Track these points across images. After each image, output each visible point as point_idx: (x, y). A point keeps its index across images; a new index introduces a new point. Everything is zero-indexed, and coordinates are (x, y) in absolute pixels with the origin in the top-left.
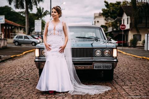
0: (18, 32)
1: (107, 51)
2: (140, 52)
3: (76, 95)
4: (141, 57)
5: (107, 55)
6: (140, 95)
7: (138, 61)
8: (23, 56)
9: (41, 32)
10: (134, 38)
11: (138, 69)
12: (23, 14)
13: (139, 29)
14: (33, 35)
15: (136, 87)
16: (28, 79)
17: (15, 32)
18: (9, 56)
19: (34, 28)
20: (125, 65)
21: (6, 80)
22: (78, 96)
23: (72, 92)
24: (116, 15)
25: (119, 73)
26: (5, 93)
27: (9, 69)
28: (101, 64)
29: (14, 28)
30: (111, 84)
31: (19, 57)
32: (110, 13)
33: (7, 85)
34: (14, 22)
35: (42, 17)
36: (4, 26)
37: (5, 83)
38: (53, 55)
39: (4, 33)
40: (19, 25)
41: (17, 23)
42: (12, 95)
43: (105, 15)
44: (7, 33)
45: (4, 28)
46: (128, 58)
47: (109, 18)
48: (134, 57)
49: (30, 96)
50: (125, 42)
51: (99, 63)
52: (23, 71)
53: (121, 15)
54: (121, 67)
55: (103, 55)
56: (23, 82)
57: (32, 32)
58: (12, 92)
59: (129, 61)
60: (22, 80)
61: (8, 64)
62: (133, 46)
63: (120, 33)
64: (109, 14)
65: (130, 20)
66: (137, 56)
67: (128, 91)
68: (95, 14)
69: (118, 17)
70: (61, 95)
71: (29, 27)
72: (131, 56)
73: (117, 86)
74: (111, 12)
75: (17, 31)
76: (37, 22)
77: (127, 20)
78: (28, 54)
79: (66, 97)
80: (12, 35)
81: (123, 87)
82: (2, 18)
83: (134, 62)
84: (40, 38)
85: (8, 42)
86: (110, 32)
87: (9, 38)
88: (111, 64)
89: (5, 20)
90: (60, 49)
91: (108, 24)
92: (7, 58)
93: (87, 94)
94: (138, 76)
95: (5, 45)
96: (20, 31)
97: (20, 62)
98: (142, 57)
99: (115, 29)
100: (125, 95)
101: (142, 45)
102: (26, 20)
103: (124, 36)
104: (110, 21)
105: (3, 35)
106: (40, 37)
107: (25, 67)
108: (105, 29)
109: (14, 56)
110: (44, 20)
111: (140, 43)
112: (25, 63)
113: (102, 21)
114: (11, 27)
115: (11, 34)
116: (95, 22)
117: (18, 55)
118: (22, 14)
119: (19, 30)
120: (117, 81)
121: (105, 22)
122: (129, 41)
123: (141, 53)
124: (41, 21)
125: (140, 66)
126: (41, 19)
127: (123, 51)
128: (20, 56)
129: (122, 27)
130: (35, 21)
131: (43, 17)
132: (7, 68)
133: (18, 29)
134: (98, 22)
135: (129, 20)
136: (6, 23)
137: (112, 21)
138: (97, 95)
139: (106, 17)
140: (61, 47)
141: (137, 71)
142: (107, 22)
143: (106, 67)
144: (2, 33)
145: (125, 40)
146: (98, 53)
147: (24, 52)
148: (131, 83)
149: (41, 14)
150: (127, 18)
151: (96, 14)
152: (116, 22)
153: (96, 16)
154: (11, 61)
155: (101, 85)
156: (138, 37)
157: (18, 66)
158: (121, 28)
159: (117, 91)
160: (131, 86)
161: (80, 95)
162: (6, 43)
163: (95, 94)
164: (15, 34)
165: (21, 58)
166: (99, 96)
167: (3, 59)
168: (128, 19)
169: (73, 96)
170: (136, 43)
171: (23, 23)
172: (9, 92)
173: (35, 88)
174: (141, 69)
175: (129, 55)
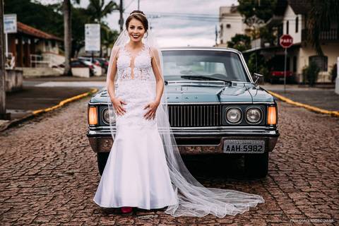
0: (46, 52)
1: (254, 111)
2: (326, 98)
3: (183, 217)
4: (327, 112)
5: (254, 121)
6: (332, 218)
7: (322, 122)
8: (59, 110)
9: (98, 52)
10: (310, 63)
11: (324, 145)
12: (58, 10)
13: (323, 44)
14: (81, 58)
15: (322, 195)
16: (72, 174)
17: (40, 53)
18: (29, 112)
19: (84, 43)
20: (292, 134)
21: (23, 175)
22: (188, 220)
23: (174, 210)
24: (269, 11)
25: (281, 157)
26: (22, 211)
27: (29, 145)
28: (241, 142)
29: (37, 43)
30: (264, 187)
31: (52, 114)
32: (257, 7)
33: (25, 190)
34: (38, 28)
35: (102, 16)
36: (16, 38)
37: (21, 183)
38: (130, 124)
39: (16, 54)
40: (49, 36)
41: (45, 31)
42: (37, 216)
43: (245, 12)
44: (23, 55)
45: (17, 42)
46: (299, 115)
47: (254, 19)
48: (312, 111)
49: (78, 221)
50: (291, 74)
51: (235, 139)
52: (59, 152)
53: (282, 12)
54: (284, 141)
55: (244, 121)
56: (61, 180)
57: (78, 51)
58: (38, 208)
59: (301, 124)
60: (59, 177)
61: (25, 132)
62: (307, 82)
63: (278, 53)
64: (254, 9)
65: (302, 24)
66: (318, 110)
67: (303, 207)
68: (221, 8)
69: (275, 17)
70: (148, 217)
71: (72, 39)
72: (305, 108)
73: (278, 193)
74: (259, 5)
75: (44, 50)
76: (89, 29)
77: (295, 22)
78: (72, 105)
79: (160, 222)
80: (33, 59)
81: (292, 196)
82: (11, 20)
83: (313, 124)
84: (98, 65)
85: (24, 75)
86: (257, 51)
87: (27, 66)
88: (262, 142)
89: (18, 24)
90: (147, 110)
91: (251, 32)
92: (25, 117)
93: (209, 214)
94: (324, 164)
95: (19, 84)
96: (51, 50)
97: (53, 127)
98: (330, 112)
99: (267, 45)
100: (296, 216)
101: (329, 81)
102: (66, 25)
103: (288, 59)
104: (257, 26)
105: (13, 58)
106: (98, 62)
107: (64, 141)
108: (246, 43)
109: (40, 111)
110: (105, 23)
111: (324, 76)
112: (64, 130)
113: (238, 26)
114: (32, 41)
115: (31, 55)
116: (222, 27)
117: (49, 109)
118: (55, 11)
119: (50, 46)
120: (276, 179)
121: (245, 26)
122: (299, 71)
123: (328, 100)
124: (99, 25)
125: (326, 136)
126: (99, 20)
127: (287, 97)
128: (54, 109)
129: (285, 41)
130: (86, 25)
131: (104, 17)
132: (25, 144)
133: (47, 44)
134: (228, 26)
135: (300, 22)
136: (20, 30)
137: (261, 25)
138: (232, 218)
139: (248, 16)
140: (149, 106)
141: (320, 152)
142: (248, 27)
143: (251, 147)
144: (12, 54)
145: (291, 69)
146: (233, 116)
147: (62, 100)
148: (309, 185)
149: (99, 8)
150: (295, 18)
151: (224, 7)
152: (270, 27)
153: (224, 12)
154: (33, 125)
155: (241, 190)
156: (319, 63)
157: (50, 137)
158: (282, 43)
159: (277, 205)
160: (309, 192)
161: (193, 218)
162: (20, 80)
163: (227, 215)
164: (40, 56)
165: (56, 117)
166: (237, 220)
167: (16, 120)
168: (297, 20)
169: (176, 220)
170: (316, 77)
171: (58, 31)
172: (31, 208)
173: (88, 197)
174: (331, 143)
175: (299, 107)
